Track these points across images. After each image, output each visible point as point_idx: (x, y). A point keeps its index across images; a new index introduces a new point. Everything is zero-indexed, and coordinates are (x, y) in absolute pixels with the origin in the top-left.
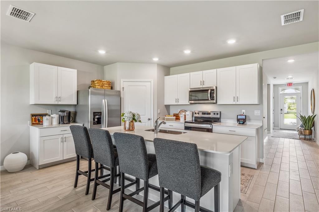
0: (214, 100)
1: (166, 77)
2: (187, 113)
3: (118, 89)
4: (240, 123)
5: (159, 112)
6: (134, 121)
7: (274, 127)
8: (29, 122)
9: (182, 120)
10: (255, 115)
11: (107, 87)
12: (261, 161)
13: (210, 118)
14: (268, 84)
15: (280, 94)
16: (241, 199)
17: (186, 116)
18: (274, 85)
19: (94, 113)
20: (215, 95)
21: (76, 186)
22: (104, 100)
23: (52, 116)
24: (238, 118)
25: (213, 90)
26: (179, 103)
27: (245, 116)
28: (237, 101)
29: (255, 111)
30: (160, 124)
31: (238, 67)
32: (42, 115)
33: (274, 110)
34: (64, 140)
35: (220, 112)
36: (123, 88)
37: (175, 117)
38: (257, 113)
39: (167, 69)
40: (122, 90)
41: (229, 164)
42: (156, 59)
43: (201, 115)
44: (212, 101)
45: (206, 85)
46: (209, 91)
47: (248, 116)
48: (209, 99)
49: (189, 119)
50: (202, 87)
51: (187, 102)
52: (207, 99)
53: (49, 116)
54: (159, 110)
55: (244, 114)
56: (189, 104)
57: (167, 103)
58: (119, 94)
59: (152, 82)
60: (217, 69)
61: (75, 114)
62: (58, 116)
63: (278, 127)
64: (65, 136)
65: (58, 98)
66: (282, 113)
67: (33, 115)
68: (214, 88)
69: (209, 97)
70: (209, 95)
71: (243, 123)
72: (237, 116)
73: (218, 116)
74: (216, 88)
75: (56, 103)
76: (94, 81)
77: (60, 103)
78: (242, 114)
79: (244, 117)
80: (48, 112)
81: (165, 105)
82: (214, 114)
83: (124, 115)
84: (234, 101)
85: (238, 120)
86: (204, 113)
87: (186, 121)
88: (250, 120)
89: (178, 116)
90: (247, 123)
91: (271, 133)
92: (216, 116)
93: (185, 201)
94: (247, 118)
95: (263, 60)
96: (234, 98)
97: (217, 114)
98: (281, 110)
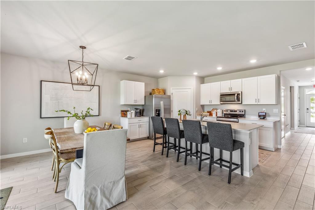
0: (239, 101)
1: (201, 85)
2: (218, 111)
3: (169, 94)
4: (261, 119)
5: (197, 110)
6: (186, 115)
7: (300, 124)
8: (120, 115)
9: (214, 115)
10: (274, 112)
11: (162, 93)
12: (279, 147)
13: (236, 114)
14: (291, 87)
15: (306, 95)
16: (259, 164)
17: (218, 113)
18: (299, 87)
19: (156, 110)
20: (240, 97)
21: (154, 151)
22: (161, 102)
23: (132, 111)
24: (259, 114)
25: (239, 94)
26: (213, 104)
27: (266, 113)
28: (259, 102)
29: (274, 109)
30: (204, 117)
31: (259, 77)
32: (127, 111)
33: (299, 109)
34: (140, 126)
35: (245, 110)
36: (172, 93)
37: (209, 114)
38: (276, 111)
39: (202, 80)
40: (171, 95)
41: (249, 138)
42: (196, 74)
43: (229, 112)
44: (238, 102)
45: (234, 91)
46: (236, 95)
47: (268, 113)
48: (236, 100)
49: (220, 114)
50: (230, 92)
51: (218, 103)
52: (234, 100)
53: (130, 111)
54: (197, 108)
55: (265, 112)
56: (220, 104)
57: (202, 103)
58: (169, 97)
59: (192, 89)
60: (243, 79)
61: (143, 110)
62: (135, 111)
63: (304, 125)
64: (140, 124)
65: (136, 101)
66: (308, 112)
67: (122, 111)
68: (240, 93)
69: (236, 99)
70: (236, 98)
71: (264, 119)
72: (259, 113)
73: (243, 113)
74: (242, 92)
75: (134, 104)
76: (154, 90)
77: (136, 104)
78: (263, 112)
79: (264, 114)
80: (129, 109)
81: (201, 105)
82: (240, 111)
83: (181, 111)
84: (256, 102)
85: (259, 116)
86: (232, 111)
87: (217, 116)
88: (269, 116)
89: (211, 113)
90: (268, 118)
91: (295, 129)
92: (241, 113)
93: (222, 159)
94: (267, 115)
95: (280, 71)
96: (256, 99)
97: (243, 111)
98: (308, 109)
